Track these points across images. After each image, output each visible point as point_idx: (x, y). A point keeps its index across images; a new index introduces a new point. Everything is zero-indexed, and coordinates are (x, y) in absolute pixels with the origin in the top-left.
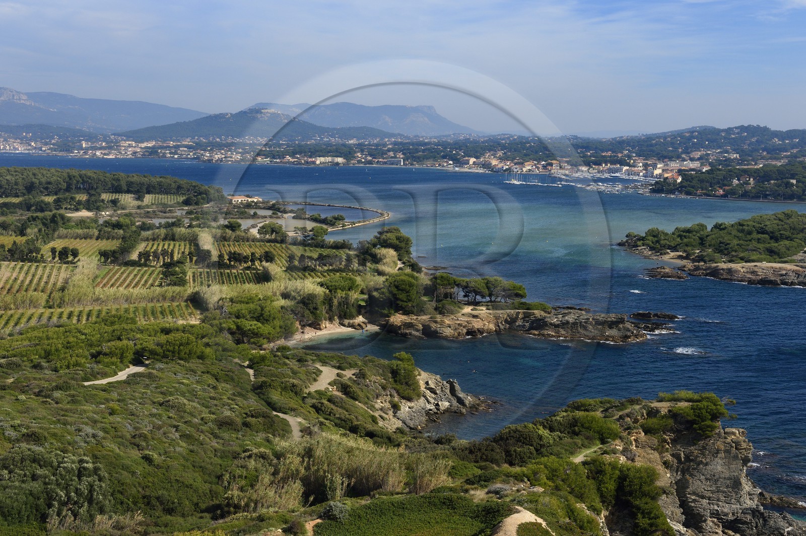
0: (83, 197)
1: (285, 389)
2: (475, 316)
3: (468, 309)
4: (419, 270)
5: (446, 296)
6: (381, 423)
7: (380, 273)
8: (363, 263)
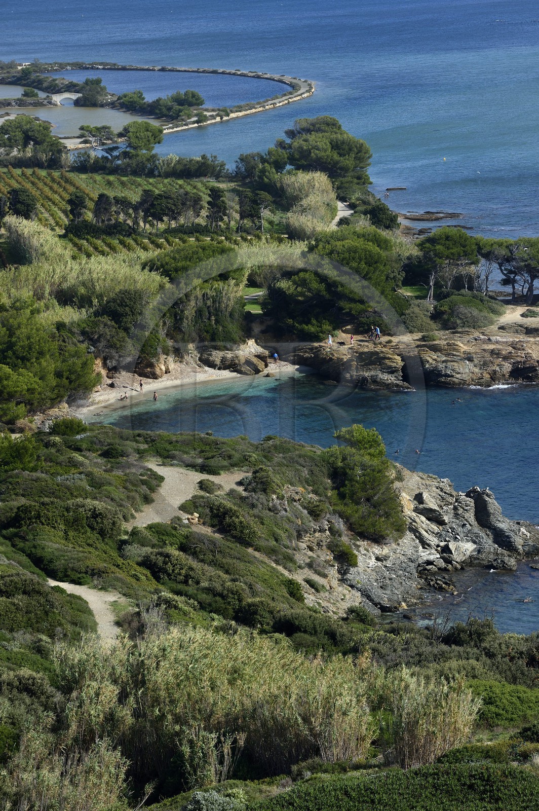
1: (74, 523)
2: (531, 331)
3: (513, 315)
4: (390, 223)
6: (310, 599)
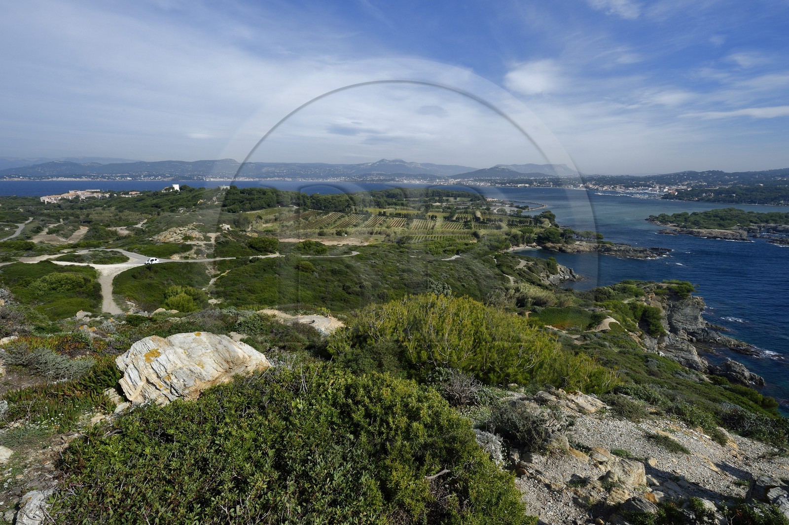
0: (437, 198)
2: (580, 245)
3: (578, 243)
4: (558, 227)
5: (569, 237)
7: (542, 228)
8: (536, 224)
